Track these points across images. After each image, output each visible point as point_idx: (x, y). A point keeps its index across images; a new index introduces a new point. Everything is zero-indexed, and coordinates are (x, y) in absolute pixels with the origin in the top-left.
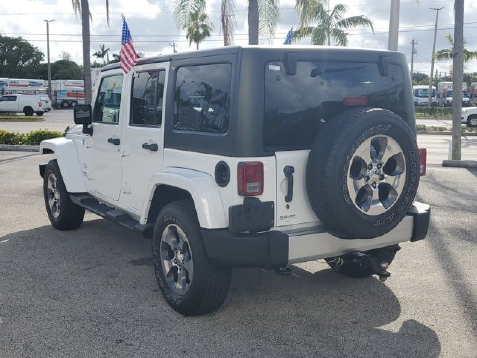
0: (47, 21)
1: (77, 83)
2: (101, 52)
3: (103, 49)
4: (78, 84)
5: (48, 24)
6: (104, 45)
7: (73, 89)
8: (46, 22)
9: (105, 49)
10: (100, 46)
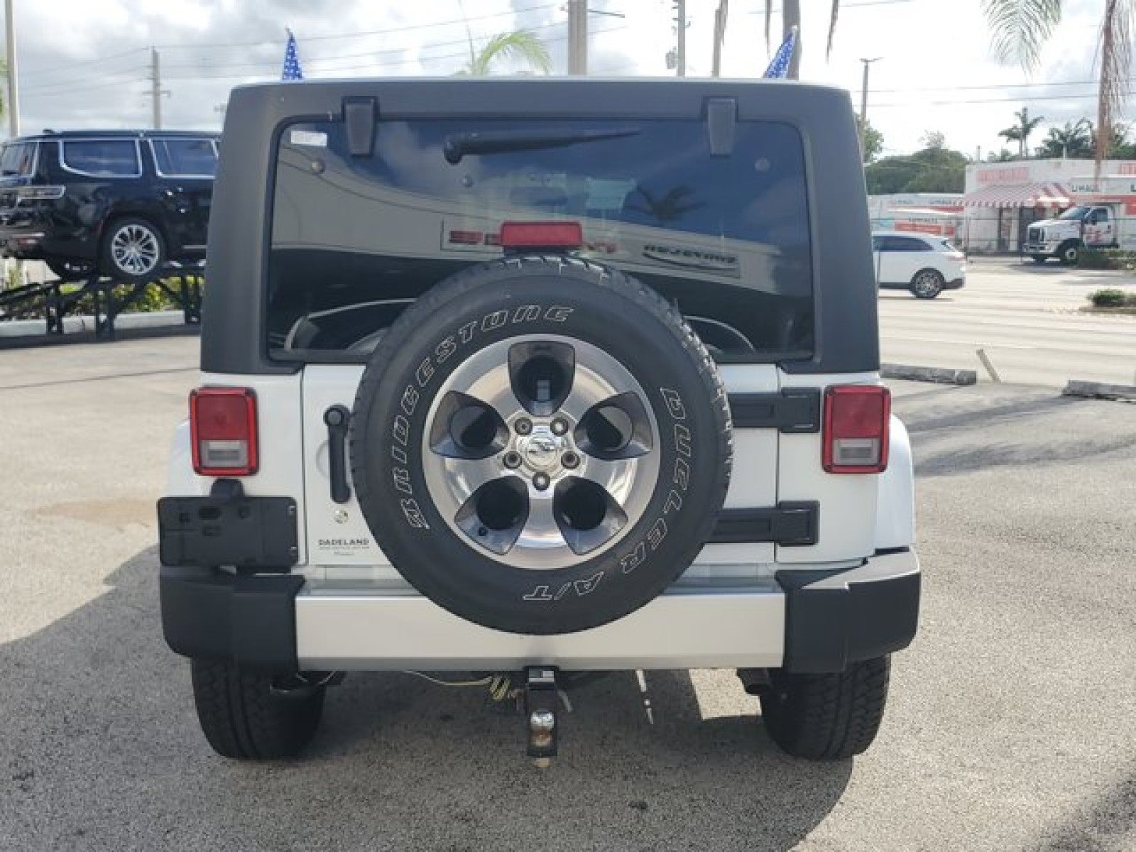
0: (866, 61)
1: (942, 200)
2: (1020, 125)
3: (1024, 119)
4: (944, 202)
5: (866, 68)
6: (1025, 110)
7: (912, 213)
8: (864, 64)
9: (1030, 119)
10: (1018, 114)
